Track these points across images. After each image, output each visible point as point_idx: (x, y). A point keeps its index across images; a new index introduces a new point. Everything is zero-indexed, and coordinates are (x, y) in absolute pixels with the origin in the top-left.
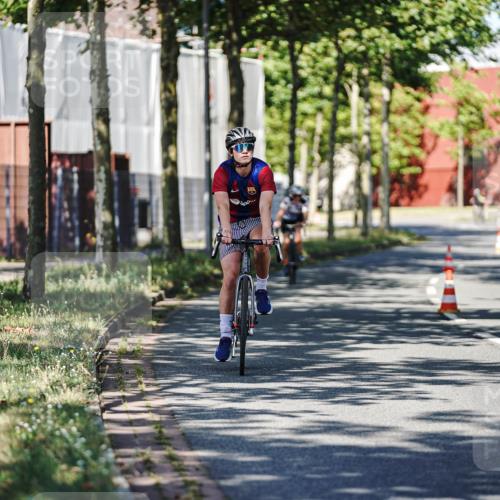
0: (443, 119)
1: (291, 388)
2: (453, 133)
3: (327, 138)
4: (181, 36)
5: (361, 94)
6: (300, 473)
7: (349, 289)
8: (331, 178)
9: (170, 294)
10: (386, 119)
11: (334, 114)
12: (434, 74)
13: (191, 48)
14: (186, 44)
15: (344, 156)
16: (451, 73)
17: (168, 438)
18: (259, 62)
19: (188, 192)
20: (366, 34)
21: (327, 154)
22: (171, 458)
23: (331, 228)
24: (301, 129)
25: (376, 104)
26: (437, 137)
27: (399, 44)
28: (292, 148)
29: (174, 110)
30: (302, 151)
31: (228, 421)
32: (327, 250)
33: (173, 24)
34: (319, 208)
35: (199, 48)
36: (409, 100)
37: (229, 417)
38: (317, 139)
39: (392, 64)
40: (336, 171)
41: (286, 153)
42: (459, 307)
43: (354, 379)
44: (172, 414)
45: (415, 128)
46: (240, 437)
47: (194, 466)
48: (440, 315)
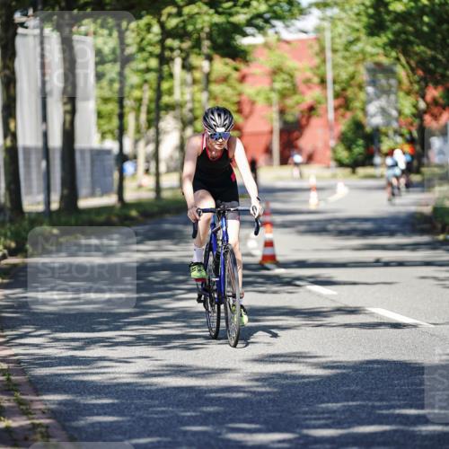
0: (259, 87)
1: (127, 336)
2: (268, 99)
3: (153, 106)
4: (18, 17)
5: (184, 67)
6: (137, 414)
7: (176, 244)
8: (158, 143)
9: (13, 253)
10: (206, 88)
11: (159, 85)
12: (250, 46)
13: (26, 28)
14: (22, 25)
15: (169, 123)
16: (266, 45)
17: (15, 385)
19: (27, 160)
20: (186, 10)
21: (154, 122)
22: (20, 403)
23: (158, 189)
24: (129, 99)
25: (198, 75)
26: (253, 103)
27: (217, 19)
28: (121, 116)
29: (12, 86)
30: (130, 120)
31: (70, 367)
32: (156, 209)
33: (10, 6)
34: (147, 171)
35: (34, 28)
36: (228, 70)
37: (71, 365)
38: (144, 109)
39: (210, 37)
40: (161, 137)
41: (115, 122)
42: (279, 258)
43: (184, 327)
44: (19, 362)
45: (233, 95)
46: (82, 381)
47: (40, 409)
48: (261, 266)
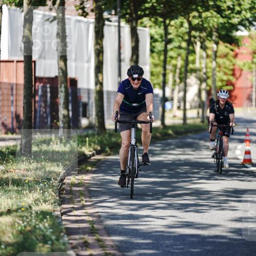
0: (245, 61)
1: (163, 203)
2: (250, 68)
3: (183, 70)
4: (106, 15)
5: (201, 47)
6: (167, 249)
7: (194, 151)
8: (185, 91)
9: (99, 153)
10: (215, 60)
11: (187, 58)
12: (241, 36)
13: (111, 21)
14: (108, 20)
15: (192, 80)
16: (250, 36)
17: (97, 230)
18: (147, 29)
19: (109, 98)
20: (204, 15)
21: (183, 79)
22: (99, 240)
23: (185, 118)
24: (170, 65)
25: (210, 52)
26: (242, 70)
27: (222, 20)
28: (164, 75)
29: (101, 55)
30: (170, 77)
31: (129, 221)
32: (183, 130)
33: (101, 8)
34: (179, 108)
35: (115, 22)
36: (227, 50)
37: (129, 219)
38: (178, 71)
39: (217, 30)
40: (188, 88)
41: (161, 78)
42: (253, 161)
43: (197, 199)
44: (99, 217)
45: (230, 66)
46: (136, 230)
47: (110, 245)
48: (243, 165)
